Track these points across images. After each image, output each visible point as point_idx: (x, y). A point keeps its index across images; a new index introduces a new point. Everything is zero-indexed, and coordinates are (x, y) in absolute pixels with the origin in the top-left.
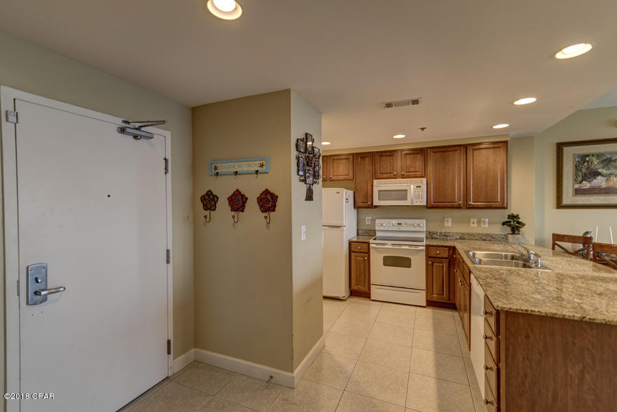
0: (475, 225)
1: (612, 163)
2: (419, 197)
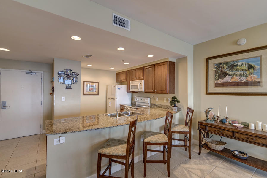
0: (166, 101)
1: (235, 67)
2: (141, 88)
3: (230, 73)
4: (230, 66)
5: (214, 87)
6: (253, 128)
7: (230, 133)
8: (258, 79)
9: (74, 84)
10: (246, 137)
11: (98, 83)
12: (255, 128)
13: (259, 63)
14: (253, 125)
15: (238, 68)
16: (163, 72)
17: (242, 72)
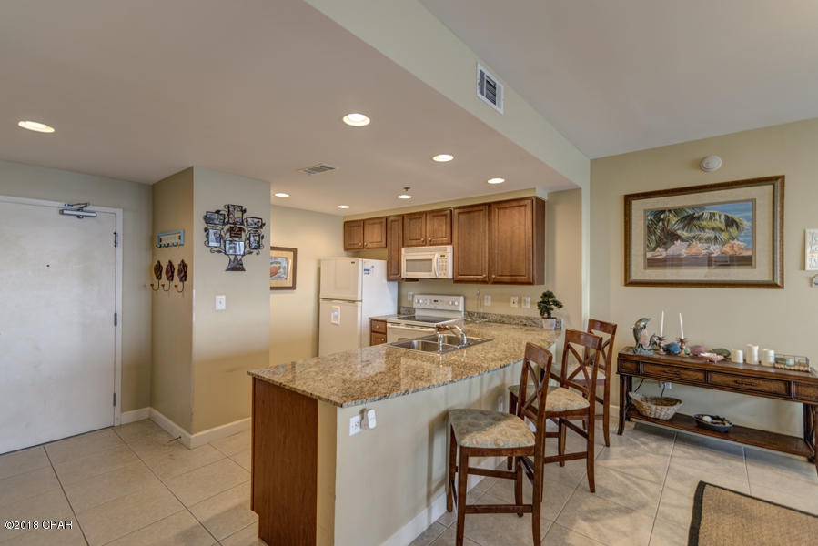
0: (516, 305)
1: (695, 222)
2: (443, 268)
3: (684, 234)
4: (685, 218)
5: (645, 269)
6: (741, 361)
7: (700, 376)
8: (747, 250)
9: (251, 253)
10: (736, 382)
11: (294, 251)
12: (745, 361)
13: (750, 214)
14: (741, 353)
15: (704, 223)
16: (517, 225)
17: (711, 234)
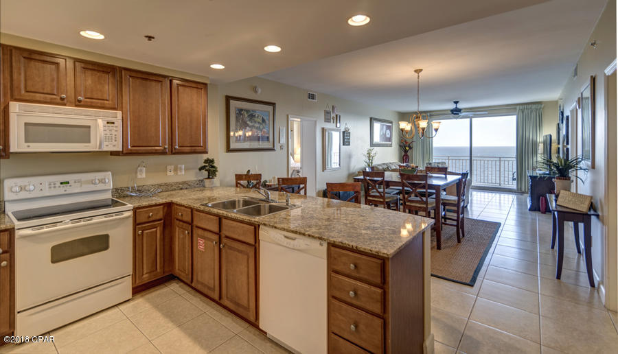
0: (172, 173)
1: (253, 118)
2: (113, 139)
3: (250, 123)
4: (250, 115)
5: (235, 142)
8: (267, 133)
15: (256, 119)
17: (257, 125)
